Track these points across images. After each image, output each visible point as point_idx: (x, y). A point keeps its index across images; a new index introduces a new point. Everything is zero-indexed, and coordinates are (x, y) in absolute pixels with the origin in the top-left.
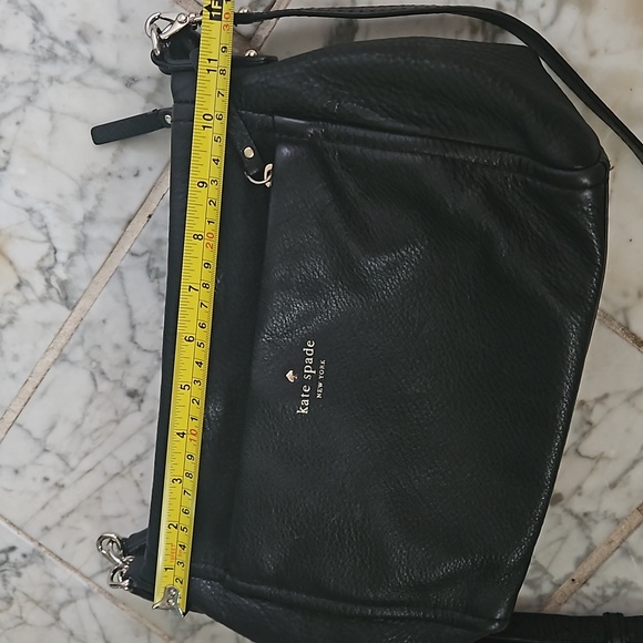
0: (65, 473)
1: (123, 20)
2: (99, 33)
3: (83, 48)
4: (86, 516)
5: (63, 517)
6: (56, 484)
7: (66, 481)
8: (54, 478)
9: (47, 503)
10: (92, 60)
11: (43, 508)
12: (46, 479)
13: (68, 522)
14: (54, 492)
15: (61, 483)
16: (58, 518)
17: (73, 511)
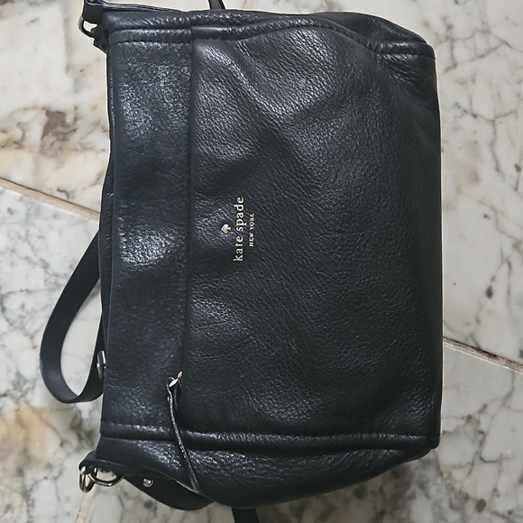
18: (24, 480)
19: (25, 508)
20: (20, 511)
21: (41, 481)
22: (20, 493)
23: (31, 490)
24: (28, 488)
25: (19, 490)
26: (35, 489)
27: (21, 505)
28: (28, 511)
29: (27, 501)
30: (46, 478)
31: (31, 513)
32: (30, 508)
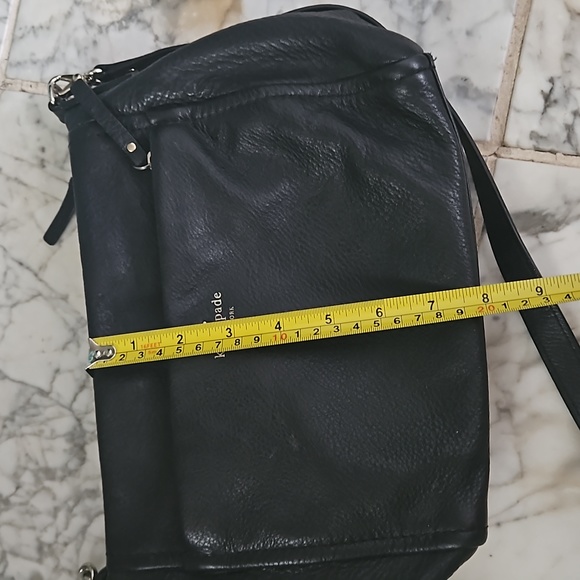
0: (56, 163)
1: (469, 33)
2: (448, 19)
3: (428, 11)
4: (26, 199)
5: (16, 179)
6: (43, 161)
7: (50, 168)
8: (47, 156)
9: (22, 160)
10: (422, 23)
11: (17, 159)
12: (43, 150)
13: (14, 185)
14: (35, 162)
15: (46, 164)
16: (13, 175)
17: (25, 185)
18: (148, 7)
19: (117, 17)
20: (111, 12)
21: (152, 32)
22: (132, 5)
23: (139, 21)
24: (140, 16)
25: (135, 3)
26: (141, 25)
27: (118, 12)
28: (113, 23)
29: (123, 19)
30: (157, 38)
31: (112, 27)
32: (117, 25)
